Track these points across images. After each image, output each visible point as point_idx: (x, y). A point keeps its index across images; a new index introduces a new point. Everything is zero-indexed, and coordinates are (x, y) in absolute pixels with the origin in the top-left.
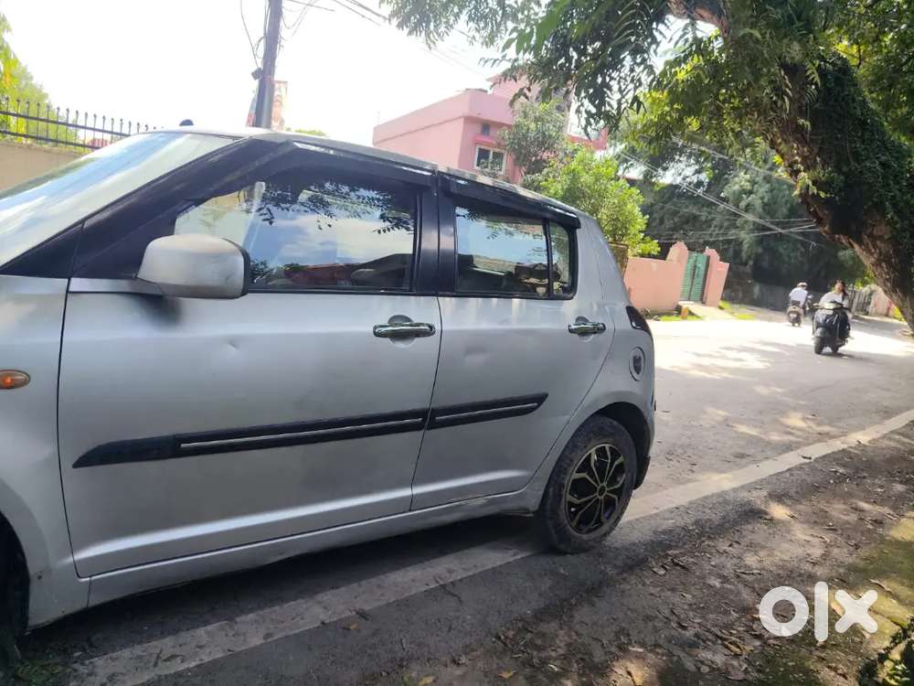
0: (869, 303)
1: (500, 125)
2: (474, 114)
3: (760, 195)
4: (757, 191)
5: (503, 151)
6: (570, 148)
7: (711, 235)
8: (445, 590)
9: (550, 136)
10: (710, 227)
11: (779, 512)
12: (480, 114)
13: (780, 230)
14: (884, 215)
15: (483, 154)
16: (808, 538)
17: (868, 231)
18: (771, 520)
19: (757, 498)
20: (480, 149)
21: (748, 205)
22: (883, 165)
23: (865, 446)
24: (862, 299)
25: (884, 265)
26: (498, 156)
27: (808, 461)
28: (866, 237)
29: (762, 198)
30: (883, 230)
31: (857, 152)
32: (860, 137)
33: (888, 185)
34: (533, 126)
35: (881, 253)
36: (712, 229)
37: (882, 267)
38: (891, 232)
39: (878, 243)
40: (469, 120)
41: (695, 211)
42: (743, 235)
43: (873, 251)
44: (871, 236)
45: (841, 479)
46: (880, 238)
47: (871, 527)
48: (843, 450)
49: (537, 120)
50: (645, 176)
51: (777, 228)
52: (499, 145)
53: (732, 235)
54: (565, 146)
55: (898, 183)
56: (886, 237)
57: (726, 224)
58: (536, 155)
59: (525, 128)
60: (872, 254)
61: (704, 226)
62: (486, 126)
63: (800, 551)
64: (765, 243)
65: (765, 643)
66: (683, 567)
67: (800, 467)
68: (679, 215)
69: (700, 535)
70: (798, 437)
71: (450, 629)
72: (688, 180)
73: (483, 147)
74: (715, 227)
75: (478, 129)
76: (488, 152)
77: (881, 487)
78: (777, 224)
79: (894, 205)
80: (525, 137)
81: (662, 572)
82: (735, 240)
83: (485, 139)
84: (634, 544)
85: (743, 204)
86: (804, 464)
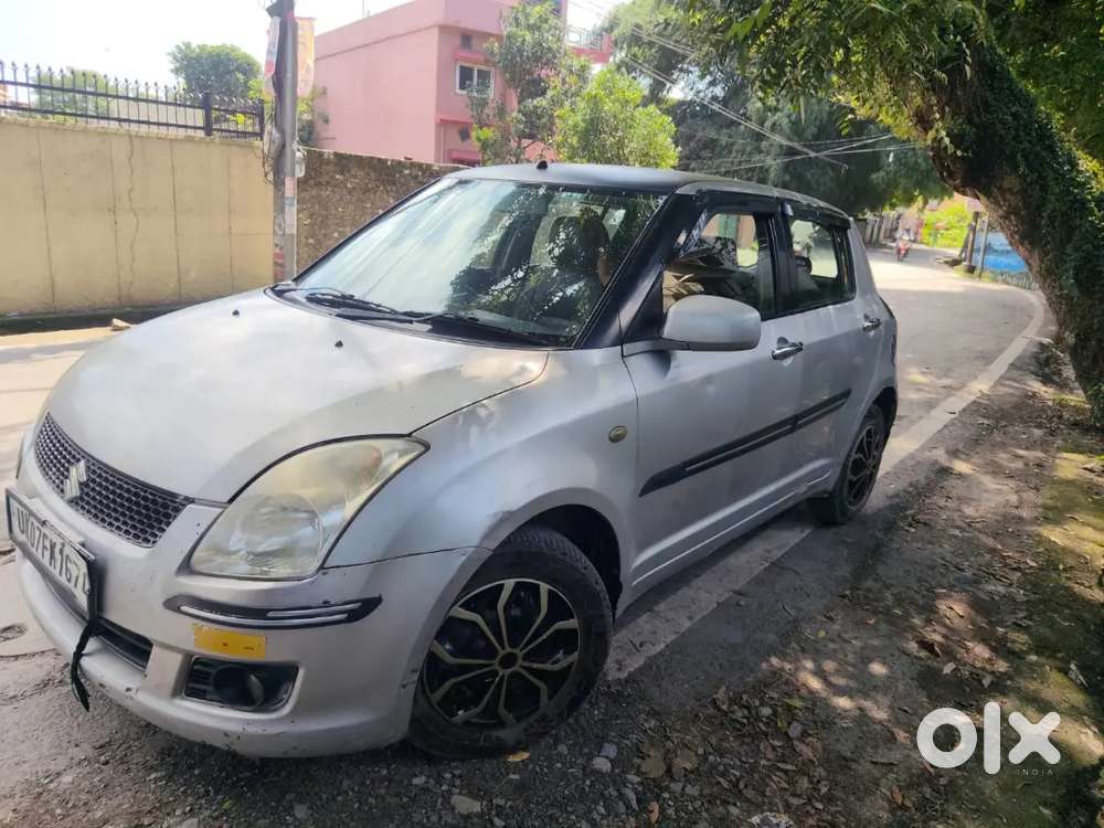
0: (897, 228)
1: (486, 36)
2: (451, 22)
3: (786, 111)
4: (783, 108)
5: (493, 70)
6: (576, 65)
7: (733, 163)
8: (777, 567)
9: (549, 49)
10: (731, 152)
11: (961, 466)
12: (458, 22)
13: (813, 155)
14: (1015, 168)
15: (466, 74)
16: (999, 487)
17: (998, 185)
18: (960, 474)
19: (940, 455)
20: (461, 67)
21: (774, 124)
22: (1015, 115)
23: (988, 395)
24: (889, 226)
25: (1013, 218)
26: (484, 75)
27: (954, 416)
28: (996, 190)
29: (789, 116)
30: (1011, 181)
31: (987, 102)
32: (989, 86)
33: (1019, 136)
34: (528, 37)
35: (1010, 205)
36: (734, 154)
37: (1010, 221)
38: (1021, 184)
39: (1008, 196)
40: (444, 29)
41: (712, 134)
42: (769, 161)
43: (1002, 203)
44: (1000, 188)
45: (990, 430)
46: (1010, 190)
47: (1036, 470)
48: (975, 402)
49: (531, 28)
50: (652, 92)
51: (809, 152)
52: (487, 62)
53: (759, 162)
54: (569, 62)
55: (1029, 134)
56: (1016, 190)
57: (748, 149)
58: (531, 74)
59: (520, 39)
60: (1001, 207)
61: (725, 152)
62: (467, 38)
63: (999, 499)
64: (791, 169)
65: (1024, 574)
66: (925, 524)
67: (952, 422)
68: (696, 139)
69: (919, 494)
70: (929, 392)
71: (808, 596)
72: (702, 95)
73: (466, 65)
74: (737, 152)
75: (458, 41)
76: (471, 70)
77: (1024, 433)
78: (810, 147)
79: (1026, 158)
80: (520, 51)
81: (913, 530)
82: (762, 167)
83: (464, 53)
84: (879, 510)
85: (768, 124)
86: (953, 419)
